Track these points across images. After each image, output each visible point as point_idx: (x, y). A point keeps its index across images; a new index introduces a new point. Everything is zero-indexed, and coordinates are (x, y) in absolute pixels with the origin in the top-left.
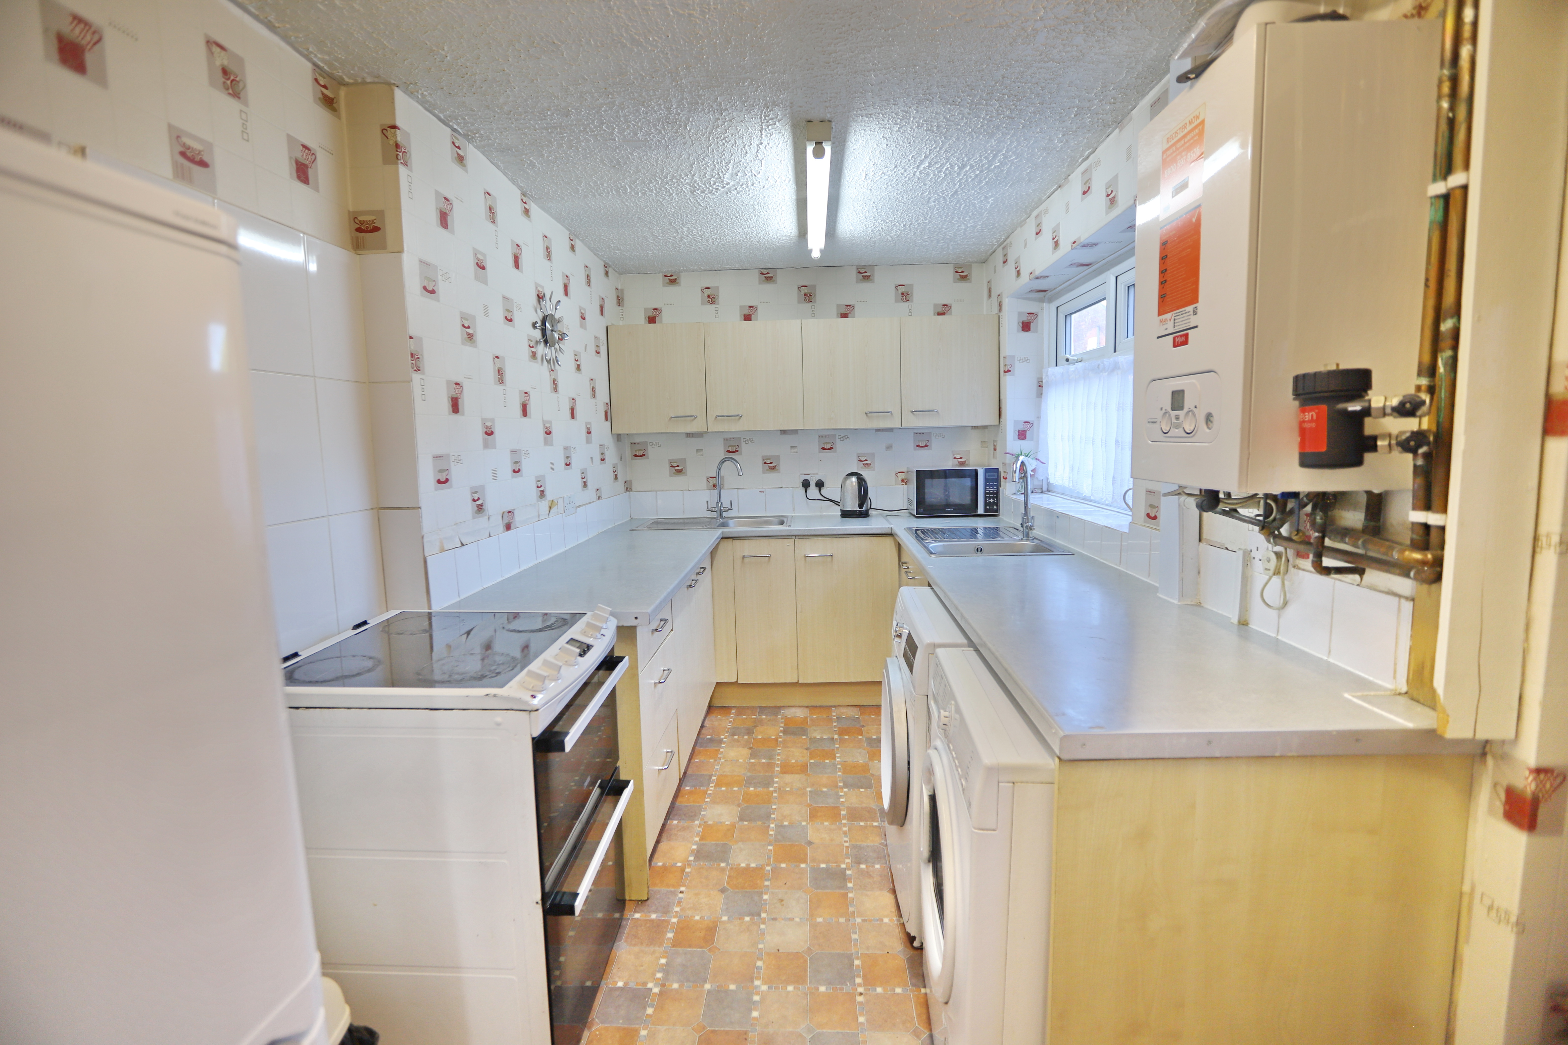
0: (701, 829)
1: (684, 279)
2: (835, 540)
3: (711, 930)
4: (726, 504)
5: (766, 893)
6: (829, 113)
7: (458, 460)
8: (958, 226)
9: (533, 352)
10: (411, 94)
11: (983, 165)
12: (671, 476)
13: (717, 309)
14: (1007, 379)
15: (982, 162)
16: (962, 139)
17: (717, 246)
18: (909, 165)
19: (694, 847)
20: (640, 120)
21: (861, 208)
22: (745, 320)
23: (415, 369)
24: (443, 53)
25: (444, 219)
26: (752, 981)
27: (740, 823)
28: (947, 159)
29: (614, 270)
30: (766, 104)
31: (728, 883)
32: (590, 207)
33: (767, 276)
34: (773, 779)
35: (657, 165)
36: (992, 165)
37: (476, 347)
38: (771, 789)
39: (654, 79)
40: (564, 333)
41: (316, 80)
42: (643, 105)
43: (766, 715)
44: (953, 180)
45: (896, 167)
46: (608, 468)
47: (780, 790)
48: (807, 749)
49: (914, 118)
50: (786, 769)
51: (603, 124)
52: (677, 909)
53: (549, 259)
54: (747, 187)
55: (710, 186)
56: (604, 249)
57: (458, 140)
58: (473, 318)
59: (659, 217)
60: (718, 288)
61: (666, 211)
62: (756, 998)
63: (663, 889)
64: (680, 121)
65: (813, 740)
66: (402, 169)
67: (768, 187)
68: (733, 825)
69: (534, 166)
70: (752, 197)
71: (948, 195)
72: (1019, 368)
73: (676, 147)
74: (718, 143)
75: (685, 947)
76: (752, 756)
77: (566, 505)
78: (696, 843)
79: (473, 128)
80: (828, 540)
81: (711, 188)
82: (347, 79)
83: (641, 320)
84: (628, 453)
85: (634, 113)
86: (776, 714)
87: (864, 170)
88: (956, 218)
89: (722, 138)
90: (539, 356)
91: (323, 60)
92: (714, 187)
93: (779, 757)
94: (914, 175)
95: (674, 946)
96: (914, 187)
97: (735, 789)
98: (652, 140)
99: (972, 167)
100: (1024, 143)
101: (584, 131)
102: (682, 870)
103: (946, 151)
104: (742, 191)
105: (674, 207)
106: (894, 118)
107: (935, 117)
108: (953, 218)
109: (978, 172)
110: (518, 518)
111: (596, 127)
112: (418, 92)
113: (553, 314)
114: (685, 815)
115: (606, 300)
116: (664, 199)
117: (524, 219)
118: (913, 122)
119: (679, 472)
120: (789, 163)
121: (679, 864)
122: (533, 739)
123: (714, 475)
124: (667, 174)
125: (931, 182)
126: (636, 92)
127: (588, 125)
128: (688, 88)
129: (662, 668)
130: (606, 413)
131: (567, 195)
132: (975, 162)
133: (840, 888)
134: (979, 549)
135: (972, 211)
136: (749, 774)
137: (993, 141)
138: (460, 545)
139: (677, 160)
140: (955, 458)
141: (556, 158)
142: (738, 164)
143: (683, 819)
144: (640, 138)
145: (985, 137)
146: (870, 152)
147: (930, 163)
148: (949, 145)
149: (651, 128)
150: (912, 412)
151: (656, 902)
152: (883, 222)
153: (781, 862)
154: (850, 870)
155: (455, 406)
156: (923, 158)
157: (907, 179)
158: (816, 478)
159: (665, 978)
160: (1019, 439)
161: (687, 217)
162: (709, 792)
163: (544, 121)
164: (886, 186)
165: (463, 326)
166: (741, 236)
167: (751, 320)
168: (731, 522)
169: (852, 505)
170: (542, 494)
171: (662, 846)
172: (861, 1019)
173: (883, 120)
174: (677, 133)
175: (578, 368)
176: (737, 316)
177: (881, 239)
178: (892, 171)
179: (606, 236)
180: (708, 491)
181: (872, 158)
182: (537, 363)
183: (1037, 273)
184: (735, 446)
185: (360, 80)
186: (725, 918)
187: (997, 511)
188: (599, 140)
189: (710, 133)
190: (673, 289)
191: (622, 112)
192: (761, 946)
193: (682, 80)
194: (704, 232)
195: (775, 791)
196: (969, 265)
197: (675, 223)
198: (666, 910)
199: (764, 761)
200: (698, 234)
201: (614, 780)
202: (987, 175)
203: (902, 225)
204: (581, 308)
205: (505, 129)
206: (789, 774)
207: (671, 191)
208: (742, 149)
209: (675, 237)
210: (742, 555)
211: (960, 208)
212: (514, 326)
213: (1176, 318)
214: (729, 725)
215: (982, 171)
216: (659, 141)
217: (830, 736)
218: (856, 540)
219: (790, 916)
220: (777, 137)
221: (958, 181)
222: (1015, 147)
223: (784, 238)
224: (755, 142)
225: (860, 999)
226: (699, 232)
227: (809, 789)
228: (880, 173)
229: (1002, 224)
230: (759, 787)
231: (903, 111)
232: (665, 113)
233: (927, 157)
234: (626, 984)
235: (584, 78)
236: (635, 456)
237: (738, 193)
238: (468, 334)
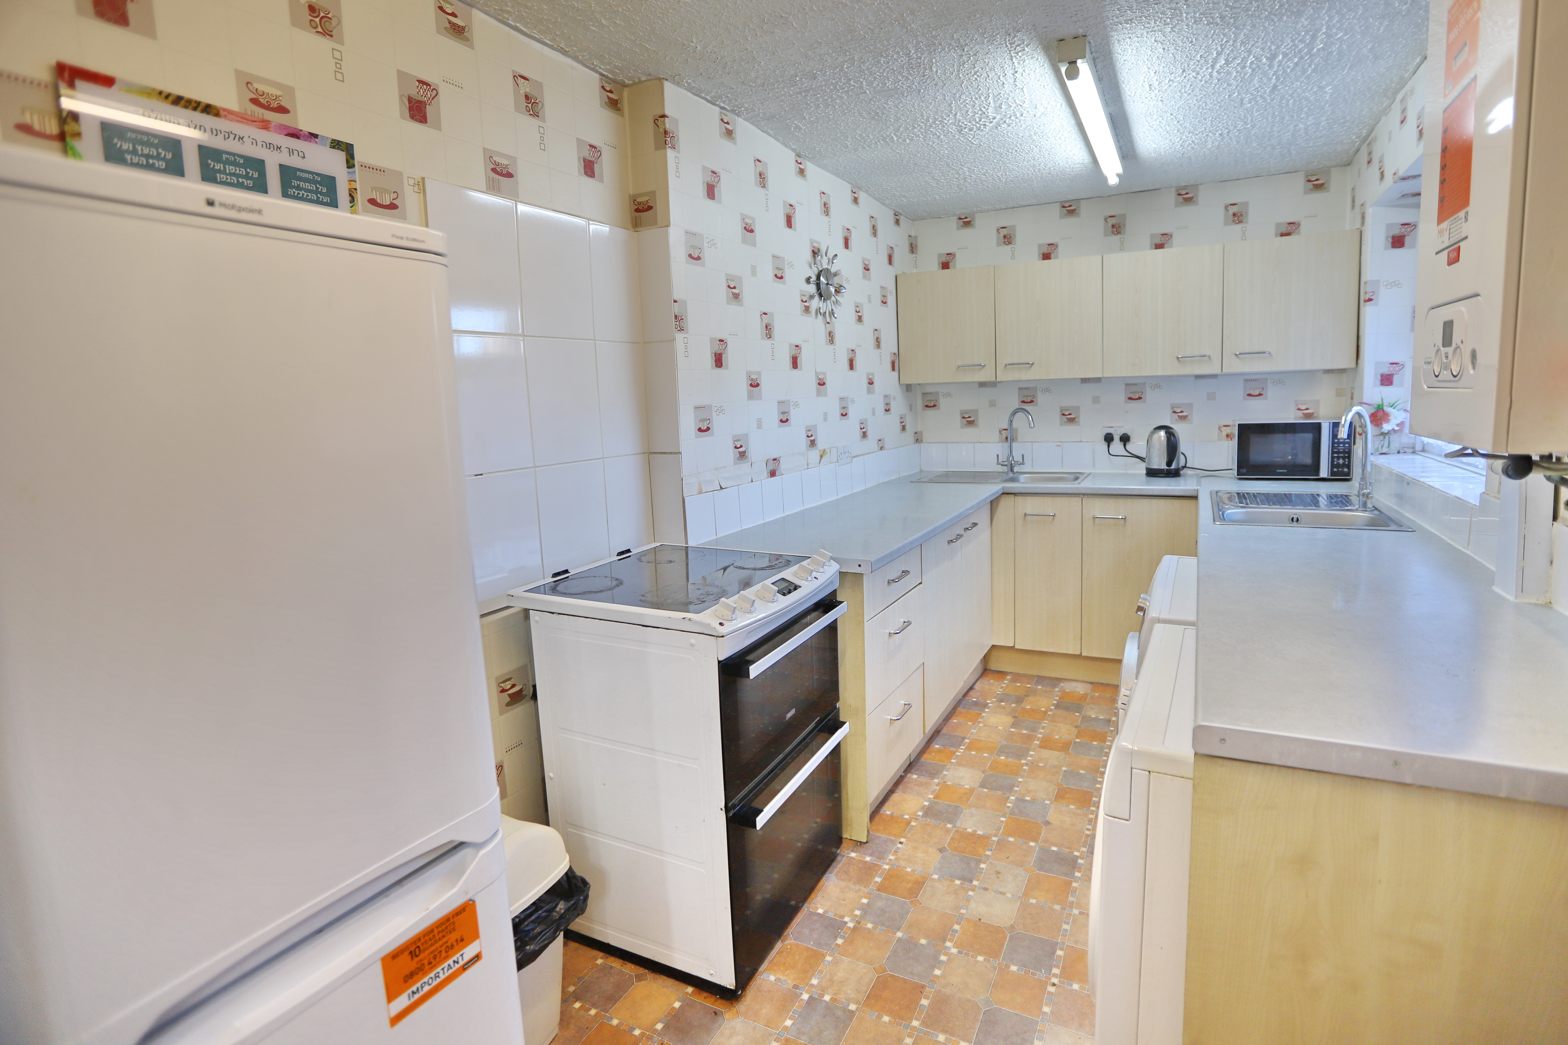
0: (938, 788)
1: (979, 221)
2: (1129, 502)
3: (919, 884)
4: (1018, 458)
5: (984, 863)
6: (1080, 27)
7: (721, 410)
8: (1295, 126)
9: (805, 306)
10: (678, 84)
11: (1300, 51)
12: (962, 427)
13: (1013, 249)
14: (1368, 310)
15: (1297, 46)
16: (1260, 27)
17: (1006, 183)
18: (1199, 66)
19: (926, 803)
20: (884, 70)
21: (1158, 122)
22: (1044, 259)
23: (679, 329)
24: (693, 44)
25: (711, 191)
26: (944, 942)
27: (980, 789)
28: (1248, 51)
29: (907, 217)
30: (1006, 32)
31: (949, 844)
32: (864, 160)
33: (1070, 209)
34: (1029, 751)
35: (915, 110)
36: (1313, 49)
37: (742, 305)
38: (1023, 761)
39: (883, 30)
40: (841, 286)
41: (603, 87)
42: (882, 56)
43: (1043, 686)
44: (1265, 74)
45: (1184, 71)
46: (893, 419)
47: (1033, 766)
48: (1076, 727)
49: (1187, 14)
50: (1047, 744)
51: (850, 80)
52: (892, 857)
53: (827, 215)
54: (1016, 118)
55: (977, 123)
56: (890, 198)
57: (727, 116)
58: (740, 278)
59: (935, 161)
60: (1014, 227)
61: (939, 153)
62: (943, 958)
63: (884, 836)
64: (924, 64)
65: (1086, 719)
66: (670, 153)
67: (1039, 115)
68: (972, 790)
69: (800, 128)
70: (1026, 128)
71: (1265, 93)
72: (1384, 295)
73: (928, 90)
74: (969, 79)
75: (888, 894)
76: (1013, 725)
77: (839, 454)
78: (929, 800)
79: (737, 103)
80: (1121, 501)
81: (978, 125)
82: (627, 82)
83: (935, 266)
84: (919, 404)
85: (876, 65)
86: (1055, 686)
87: (1146, 80)
88: (1287, 118)
89: (972, 73)
90: (813, 310)
91: (606, 70)
92: (981, 123)
93: (1042, 731)
94: (1211, 76)
95: (879, 890)
96: (1217, 90)
97: (986, 755)
98: (902, 87)
99: (1285, 55)
100: (1350, 15)
101: (835, 89)
102: (908, 823)
103: (1242, 43)
104: (1012, 123)
105: (947, 149)
106: (1161, 18)
107: (1213, 7)
108: (1283, 118)
109: (1296, 60)
110: (784, 466)
111: (844, 84)
112: (683, 81)
113: (829, 268)
114: (926, 771)
115: (896, 249)
116: (933, 143)
117: (799, 180)
118: (1187, 18)
119: (971, 423)
120: (1054, 87)
121: (906, 817)
122: (719, 662)
123: (1006, 427)
124: (928, 118)
125: (1237, 81)
126: (871, 45)
127: (837, 83)
128: (919, 32)
129: (903, 620)
130: (893, 363)
131: (838, 151)
132: (1288, 49)
133: (1066, 875)
134: (1295, 519)
135: (1306, 106)
136: (1004, 743)
137: (1303, 20)
138: (719, 488)
139: (933, 102)
140: (1299, 409)
141: (817, 118)
142: (999, 96)
143: (923, 775)
144: (890, 87)
145: (1291, 18)
146: (1146, 60)
147: (1226, 60)
148: (1244, 35)
149: (897, 75)
150: (1236, 355)
151: (874, 846)
152: (1191, 135)
153: (1010, 835)
154: (1083, 859)
155: (718, 361)
156: (1215, 55)
157: (1203, 82)
158: (1121, 432)
159: (863, 917)
160: (1382, 384)
161: (963, 156)
162: (957, 753)
163: (796, 87)
164: (1179, 94)
165: (729, 286)
166: (1028, 169)
167: (1050, 259)
168: (1022, 478)
169: (1159, 462)
170: (813, 443)
171: (895, 797)
172: (1046, 1009)
173: (1149, 23)
174: (924, 76)
175: (860, 319)
176: (1035, 254)
177: (1197, 154)
178: (1180, 76)
179: (888, 185)
180: (1001, 444)
181: (1150, 66)
182: (811, 316)
183: (1401, 173)
184: (1030, 396)
185: (637, 81)
186: (935, 877)
187: (1348, 474)
188: (852, 95)
189: (958, 71)
190: (967, 231)
191: (864, 65)
192: (963, 911)
193: (911, 25)
194: (986, 170)
195: (1026, 764)
196: (1327, 171)
197: (952, 164)
198: (881, 856)
199: (1025, 732)
200: (981, 172)
201: (829, 720)
202: (1312, 61)
203: (1218, 135)
204: (864, 259)
205: (764, 99)
206: (1048, 749)
207: (938, 134)
208: (997, 81)
209: (957, 178)
210: (1024, 513)
211: (1288, 105)
212: (784, 283)
213: (1451, 227)
214: (1000, 691)
215: (1301, 58)
216: (909, 87)
217: (1107, 717)
218: (1155, 502)
219: (1002, 890)
220: (1031, 62)
221: (1273, 75)
222: (1338, 22)
223: (1077, 166)
224: (1009, 72)
225: (1052, 989)
226: (981, 170)
227: (1064, 769)
228: (1167, 81)
229: (1356, 116)
230: (1011, 757)
231: (1169, 9)
232: (906, 60)
233: (1221, 54)
234: (825, 912)
235: (818, 42)
236: (927, 406)
237: (1009, 126)
238: (733, 294)
